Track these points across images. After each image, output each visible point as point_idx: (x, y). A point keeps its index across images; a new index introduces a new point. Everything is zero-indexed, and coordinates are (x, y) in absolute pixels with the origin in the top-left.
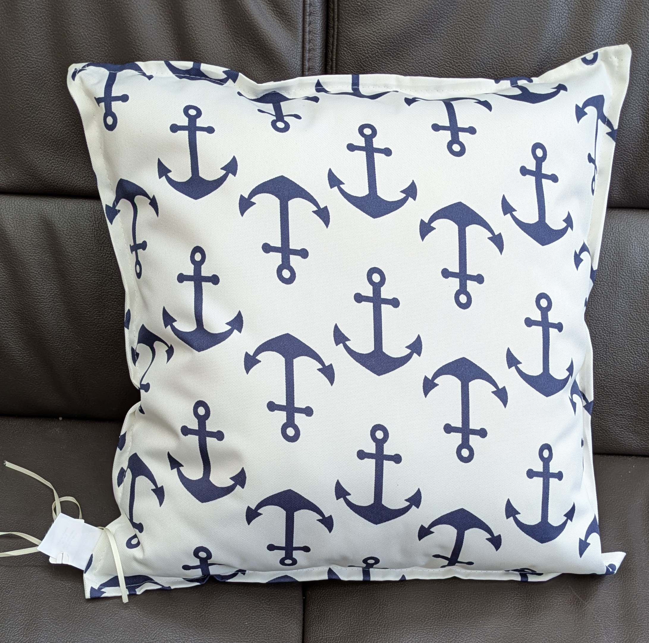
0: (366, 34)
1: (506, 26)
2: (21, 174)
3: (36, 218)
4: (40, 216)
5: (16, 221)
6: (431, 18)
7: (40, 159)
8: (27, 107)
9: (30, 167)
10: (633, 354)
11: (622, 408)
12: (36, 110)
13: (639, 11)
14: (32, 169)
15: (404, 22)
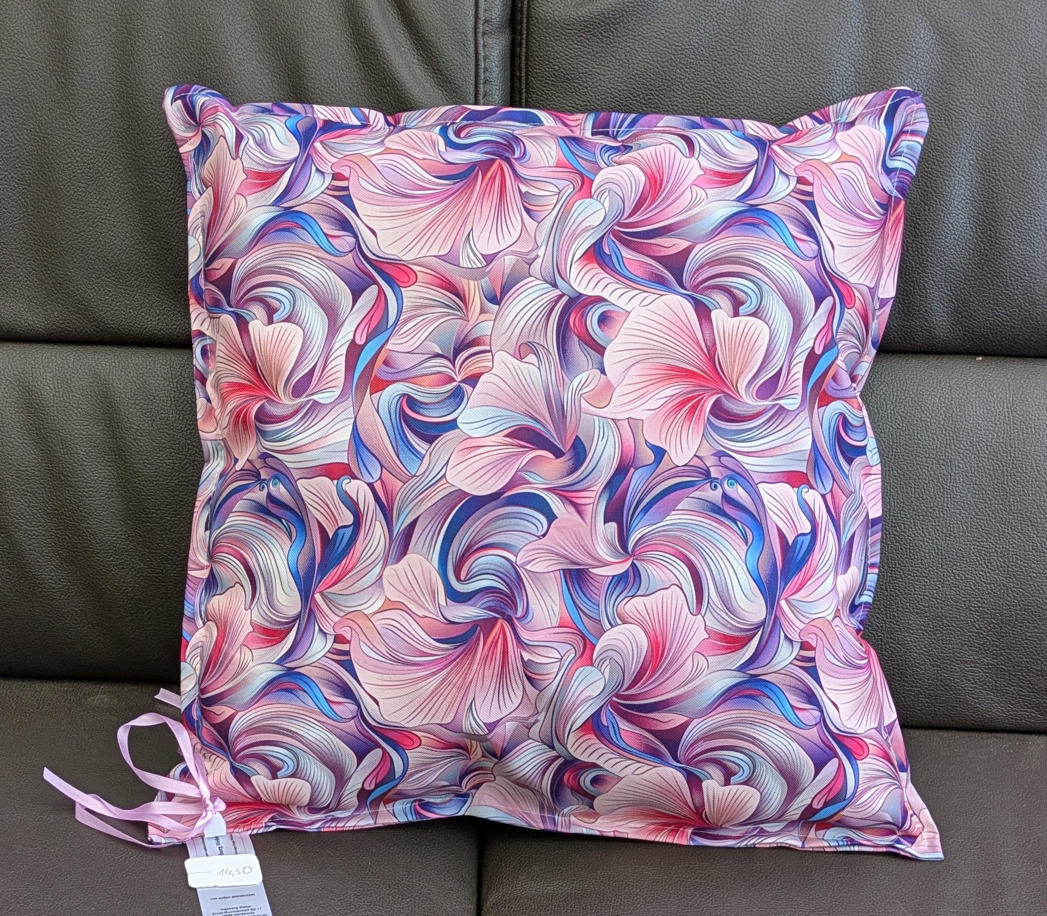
0: (567, 108)
1: (766, 95)
2: (67, 313)
3: (86, 376)
4: (92, 372)
5: (57, 380)
6: (657, 85)
7: (95, 291)
8: (81, 218)
9: (80, 301)
10: (984, 567)
11: (973, 651)
12: (93, 222)
13: (958, 72)
14: (84, 305)
15: (620, 91)
